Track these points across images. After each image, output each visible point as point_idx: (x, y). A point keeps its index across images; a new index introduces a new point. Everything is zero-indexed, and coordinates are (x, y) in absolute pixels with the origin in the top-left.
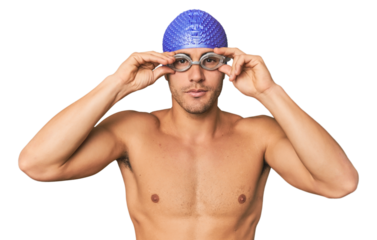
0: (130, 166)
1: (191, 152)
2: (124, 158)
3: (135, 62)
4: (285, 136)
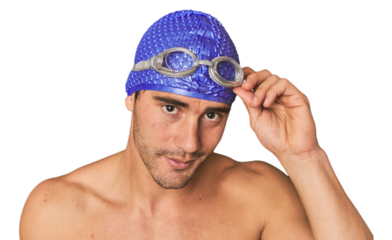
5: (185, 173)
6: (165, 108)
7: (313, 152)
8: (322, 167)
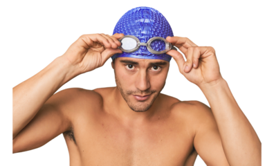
0: (74, 140)
1: (129, 134)
2: (69, 132)
3: (83, 44)
4: (216, 129)
5: (146, 102)
6: (127, 67)
7: (218, 81)
8: (224, 90)
